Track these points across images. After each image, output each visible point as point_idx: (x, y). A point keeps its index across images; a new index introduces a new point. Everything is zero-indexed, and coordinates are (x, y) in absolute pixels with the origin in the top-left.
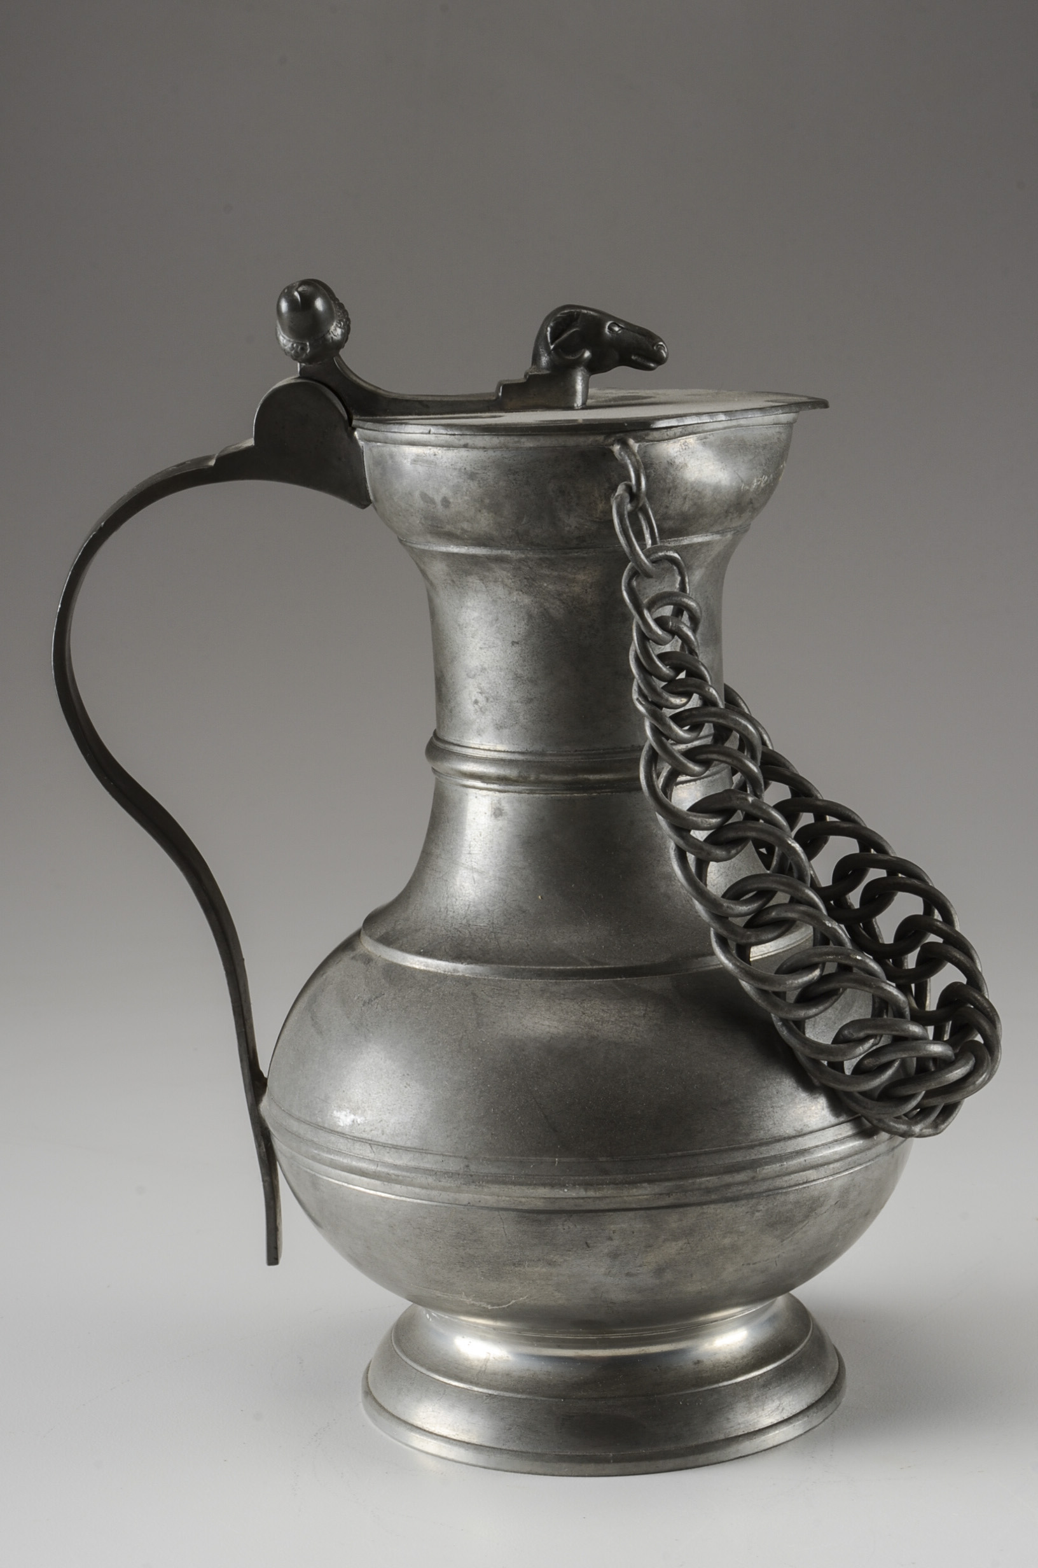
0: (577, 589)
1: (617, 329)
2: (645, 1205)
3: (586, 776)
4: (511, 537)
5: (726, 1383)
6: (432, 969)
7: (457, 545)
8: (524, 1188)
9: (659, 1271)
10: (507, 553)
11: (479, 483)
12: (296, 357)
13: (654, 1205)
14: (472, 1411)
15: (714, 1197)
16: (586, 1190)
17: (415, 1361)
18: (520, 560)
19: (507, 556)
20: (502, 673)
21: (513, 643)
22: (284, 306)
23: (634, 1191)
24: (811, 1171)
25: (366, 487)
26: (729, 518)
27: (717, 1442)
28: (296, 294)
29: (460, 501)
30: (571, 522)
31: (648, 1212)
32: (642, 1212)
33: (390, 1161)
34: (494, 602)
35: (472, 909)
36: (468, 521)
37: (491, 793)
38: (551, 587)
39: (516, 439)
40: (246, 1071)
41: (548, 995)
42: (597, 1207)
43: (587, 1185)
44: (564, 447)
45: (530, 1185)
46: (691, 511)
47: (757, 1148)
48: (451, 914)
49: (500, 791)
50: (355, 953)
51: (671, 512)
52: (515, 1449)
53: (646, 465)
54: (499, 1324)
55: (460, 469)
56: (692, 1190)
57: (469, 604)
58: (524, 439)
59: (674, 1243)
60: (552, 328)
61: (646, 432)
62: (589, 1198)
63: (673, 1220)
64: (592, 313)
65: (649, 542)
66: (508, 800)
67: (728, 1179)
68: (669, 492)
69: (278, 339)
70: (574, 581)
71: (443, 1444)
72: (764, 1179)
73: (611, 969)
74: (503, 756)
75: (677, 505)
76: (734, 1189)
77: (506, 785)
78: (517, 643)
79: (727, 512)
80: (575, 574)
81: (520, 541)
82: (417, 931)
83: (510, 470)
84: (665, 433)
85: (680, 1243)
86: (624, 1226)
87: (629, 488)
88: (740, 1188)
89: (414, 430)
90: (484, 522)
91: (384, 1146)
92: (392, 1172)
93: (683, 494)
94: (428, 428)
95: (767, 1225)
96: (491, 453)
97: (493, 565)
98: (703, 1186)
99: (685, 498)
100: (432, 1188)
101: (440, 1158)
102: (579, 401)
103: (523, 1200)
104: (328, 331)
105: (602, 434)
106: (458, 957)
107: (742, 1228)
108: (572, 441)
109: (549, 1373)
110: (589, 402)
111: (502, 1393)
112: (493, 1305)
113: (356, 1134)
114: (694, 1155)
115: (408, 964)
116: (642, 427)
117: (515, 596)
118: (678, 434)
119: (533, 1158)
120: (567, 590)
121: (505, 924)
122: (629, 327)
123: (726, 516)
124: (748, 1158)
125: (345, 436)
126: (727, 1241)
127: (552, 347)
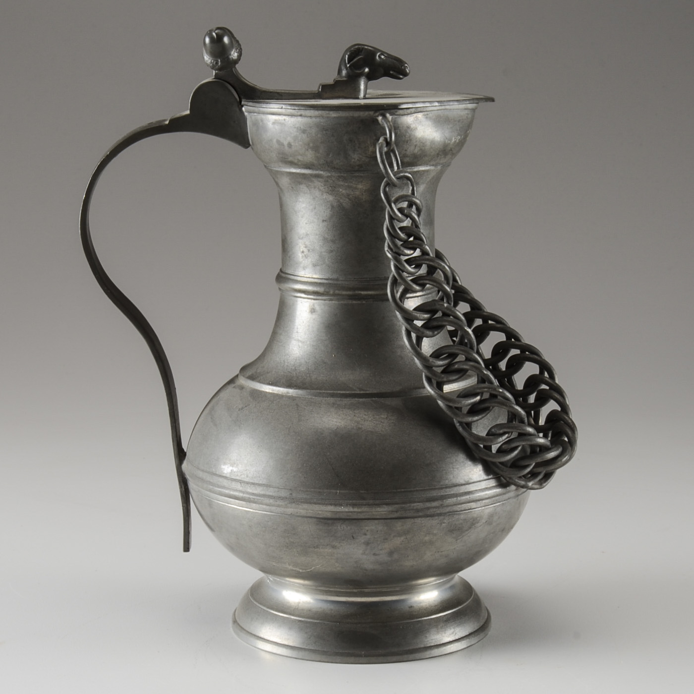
0: (357, 193)
1: (383, 57)
2: (384, 517)
3: (360, 292)
4: (323, 164)
5: (425, 618)
6: (275, 392)
7: (295, 168)
8: (321, 506)
9: (391, 553)
10: (321, 172)
11: (307, 135)
12: (213, 68)
13: (389, 517)
14: (290, 629)
15: (420, 514)
16: (353, 508)
17: (261, 604)
18: (328, 177)
19: (321, 174)
20: (317, 237)
21: (323, 221)
22: (207, 40)
23: (379, 509)
24: (472, 503)
25: (248, 137)
26: (439, 158)
27: (420, 648)
28: (214, 34)
29: (297, 144)
30: (356, 157)
31: (386, 521)
32: (382, 521)
33: (251, 491)
34: (314, 199)
35: (298, 361)
36: (301, 155)
37: (309, 300)
38: (344, 191)
39: (327, 112)
40: (175, 447)
41: (336, 406)
42: (359, 517)
43: (354, 505)
44: (353, 117)
45: (324, 504)
46: (419, 153)
47: (444, 490)
48: (287, 364)
49: (314, 299)
50: (235, 385)
51: (408, 153)
52: (312, 648)
53: (395, 128)
54: (306, 582)
55: (298, 128)
56: (409, 510)
57: (301, 200)
58: (331, 113)
59: (399, 538)
60: (348, 55)
61: (396, 110)
62: (355, 512)
63: (399, 526)
64: (370, 48)
65: (396, 168)
66: (319, 304)
67: (428, 505)
68: (407, 143)
69: (204, 58)
70: (356, 188)
71: (274, 646)
72: (448, 506)
73: (370, 393)
74: (316, 280)
75: (411, 150)
76: (431, 510)
77: (317, 296)
78: (325, 221)
79: (438, 154)
80: (356, 184)
81: (328, 166)
82: (268, 373)
83: (324, 129)
84: (406, 112)
85: (402, 538)
86: (373, 528)
87: (386, 139)
88: (435, 510)
89: (274, 106)
90: (310, 156)
91: (248, 483)
92: (251, 497)
93: (415, 144)
94: (281, 105)
95: (448, 531)
96: (314, 119)
97: (314, 179)
98: (415, 508)
99: (416, 146)
100: (273, 506)
101: (277, 490)
102: (362, 95)
103: (320, 512)
104: (230, 54)
105: (373, 110)
106: (289, 386)
107: (435, 532)
108: (356, 114)
109: (332, 610)
110: (367, 96)
111: (306, 620)
112: (302, 569)
113: (233, 477)
114: (411, 491)
115: (263, 390)
116: (394, 108)
117: (325, 196)
118: (413, 112)
119: (326, 491)
120: (352, 193)
121: (315, 369)
122: (389, 56)
123: (438, 157)
124: (439, 494)
125: (238, 110)
126: (427, 538)
127: (348, 65)
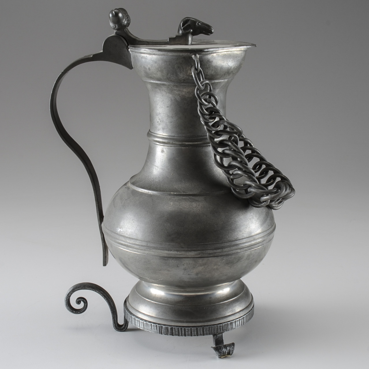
0: (184, 93)
1: (200, 24)
2: (193, 257)
3: (185, 143)
4: (166, 79)
5: (217, 304)
6: (143, 192)
7: (153, 80)
8: (161, 251)
9: (197, 274)
10: (165, 83)
11: (157, 64)
12: (114, 29)
13: (195, 257)
14: (151, 307)
15: (211, 255)
16: (177, 252)
17: (139, 293)
18: (168, 85)
19: (165, 84)
20: (164, 115)
21: (167, 107)
22: (111, 15)
23: (190, 253)
24: (239, 250)
25: (132, 64)
26: (226, 76)
27: (214, 319)
28: (114, 12)
29: (153, 69)
30: (181, 76)
31: (194, 259)
32: (192, 259)
33: (128, 241)
34: (163, 96)
35: (155, 176)
36: (155, 74)
37: (161, 146)
38: (177, 92)
39: (167, 53)
40: (98, 216)
41: (171, 200)
42: (180, 257)
43: (177, 251)
44: (179, 55)
45: (163, 250)
46: (214, 74)
47: (224, 243)
48: (150, 177)
49: (163, 146)
50: (126, 186)
51: (208, 74)
52: (161, 318)
53: (201, 61)
54: (160, 285)
55: (153, 61)
56: (205, 254)
57: (157, 96)
58: (169, 53)
59: (200, 267)
60: (182, 23)
61: (201, 52)
62: (178, 254)
63: (200, 261)
64: (193, 19)
65: (202, 80)
66: (166, 148)
67: (215, 251)
68: (208, 68)
69: (110, 24)
70: (183, 91)
71: (143, 315)
72: (225, 252)
73: (188, 194)
75: (210, 72)
76: (217, 254)
77: (165, 144)
78: (168, 107)
79: (225, 74)
80: (183, 89)
81: (168, 80)
82: (141, 181)
83: (165, 61)
84: (207, 53)
85: (202, 267)
86: (187, 262)
87: (195, 68)
88: (219, 253)
89: (144, 50)
90: (159, 75)
91: (127, 237)
92: (129, 244)
93: (212, 69)
95: (226, 263)
96: (160, 56)
97: (162, 86)
98: (208, 253)
99: (212, 70)
100: (139, 249)
101: (140, 242)
102: (190, 42)
103: (161, 254)
104: (122, 22)
105: (189, 52)
106: (149, 189)
107: (219, 264)
108: (181, 54)
109: (171, 298)
111: (158, 303)
112: (154, 280)
113: (121, 234)
114: (206, 244)
115: (137, 190)
117: (168, 94)
118: (210, 53)
119: (164, 243)
120: (181, 93)
121: (163, 181)
122: (203, 23)
123: (225, 75)
124: (221, 246)
125: (126, 50)
126: (215, 267)
127: (182, 28)
